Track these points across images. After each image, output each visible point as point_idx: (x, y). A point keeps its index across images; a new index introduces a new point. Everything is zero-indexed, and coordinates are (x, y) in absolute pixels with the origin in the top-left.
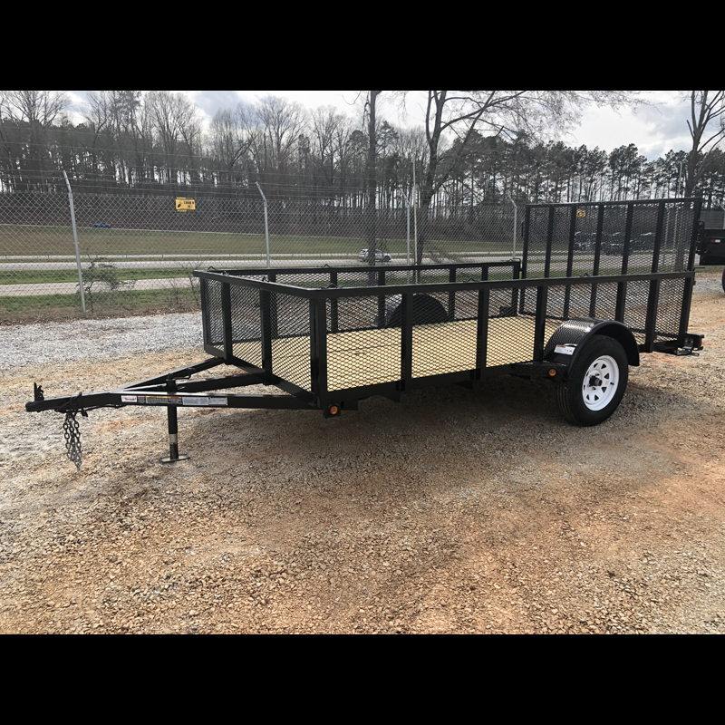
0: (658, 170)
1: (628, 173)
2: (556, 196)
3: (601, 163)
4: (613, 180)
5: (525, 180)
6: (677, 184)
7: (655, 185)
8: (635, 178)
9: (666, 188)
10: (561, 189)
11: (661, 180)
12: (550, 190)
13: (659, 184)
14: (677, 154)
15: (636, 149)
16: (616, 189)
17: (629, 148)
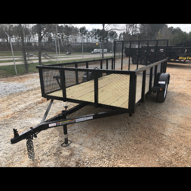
0: (91, 33)
1: (84, 34)
2: (68, 39)
3: (78, 31)
4: (81, 36)
5: (59, 35)
6: (95, 37)
7: (90, 37)
8: (86, 35)
9: (93, 38)
10: (69, 38)
11: (92, 36)
12: (66, 38)
13: (92, 37)
14: (95, 30)
15: (85, 28)
16: (82, 38)
17: (84, 28)
